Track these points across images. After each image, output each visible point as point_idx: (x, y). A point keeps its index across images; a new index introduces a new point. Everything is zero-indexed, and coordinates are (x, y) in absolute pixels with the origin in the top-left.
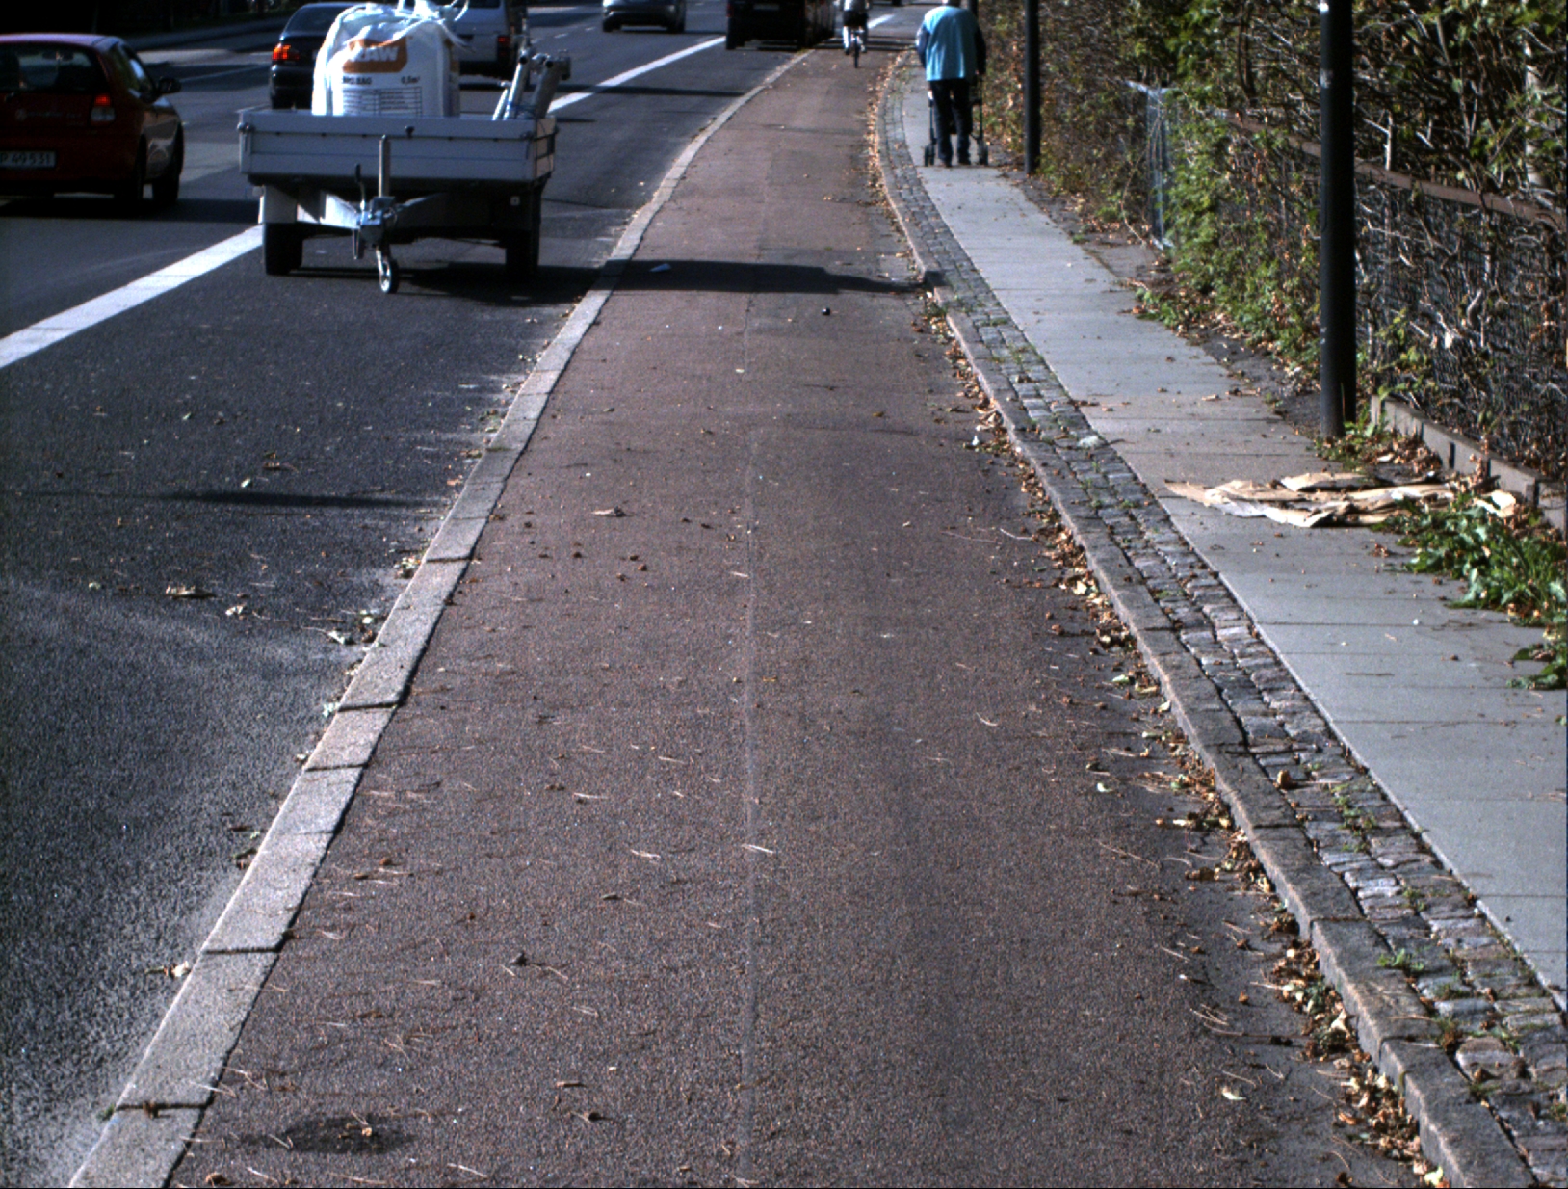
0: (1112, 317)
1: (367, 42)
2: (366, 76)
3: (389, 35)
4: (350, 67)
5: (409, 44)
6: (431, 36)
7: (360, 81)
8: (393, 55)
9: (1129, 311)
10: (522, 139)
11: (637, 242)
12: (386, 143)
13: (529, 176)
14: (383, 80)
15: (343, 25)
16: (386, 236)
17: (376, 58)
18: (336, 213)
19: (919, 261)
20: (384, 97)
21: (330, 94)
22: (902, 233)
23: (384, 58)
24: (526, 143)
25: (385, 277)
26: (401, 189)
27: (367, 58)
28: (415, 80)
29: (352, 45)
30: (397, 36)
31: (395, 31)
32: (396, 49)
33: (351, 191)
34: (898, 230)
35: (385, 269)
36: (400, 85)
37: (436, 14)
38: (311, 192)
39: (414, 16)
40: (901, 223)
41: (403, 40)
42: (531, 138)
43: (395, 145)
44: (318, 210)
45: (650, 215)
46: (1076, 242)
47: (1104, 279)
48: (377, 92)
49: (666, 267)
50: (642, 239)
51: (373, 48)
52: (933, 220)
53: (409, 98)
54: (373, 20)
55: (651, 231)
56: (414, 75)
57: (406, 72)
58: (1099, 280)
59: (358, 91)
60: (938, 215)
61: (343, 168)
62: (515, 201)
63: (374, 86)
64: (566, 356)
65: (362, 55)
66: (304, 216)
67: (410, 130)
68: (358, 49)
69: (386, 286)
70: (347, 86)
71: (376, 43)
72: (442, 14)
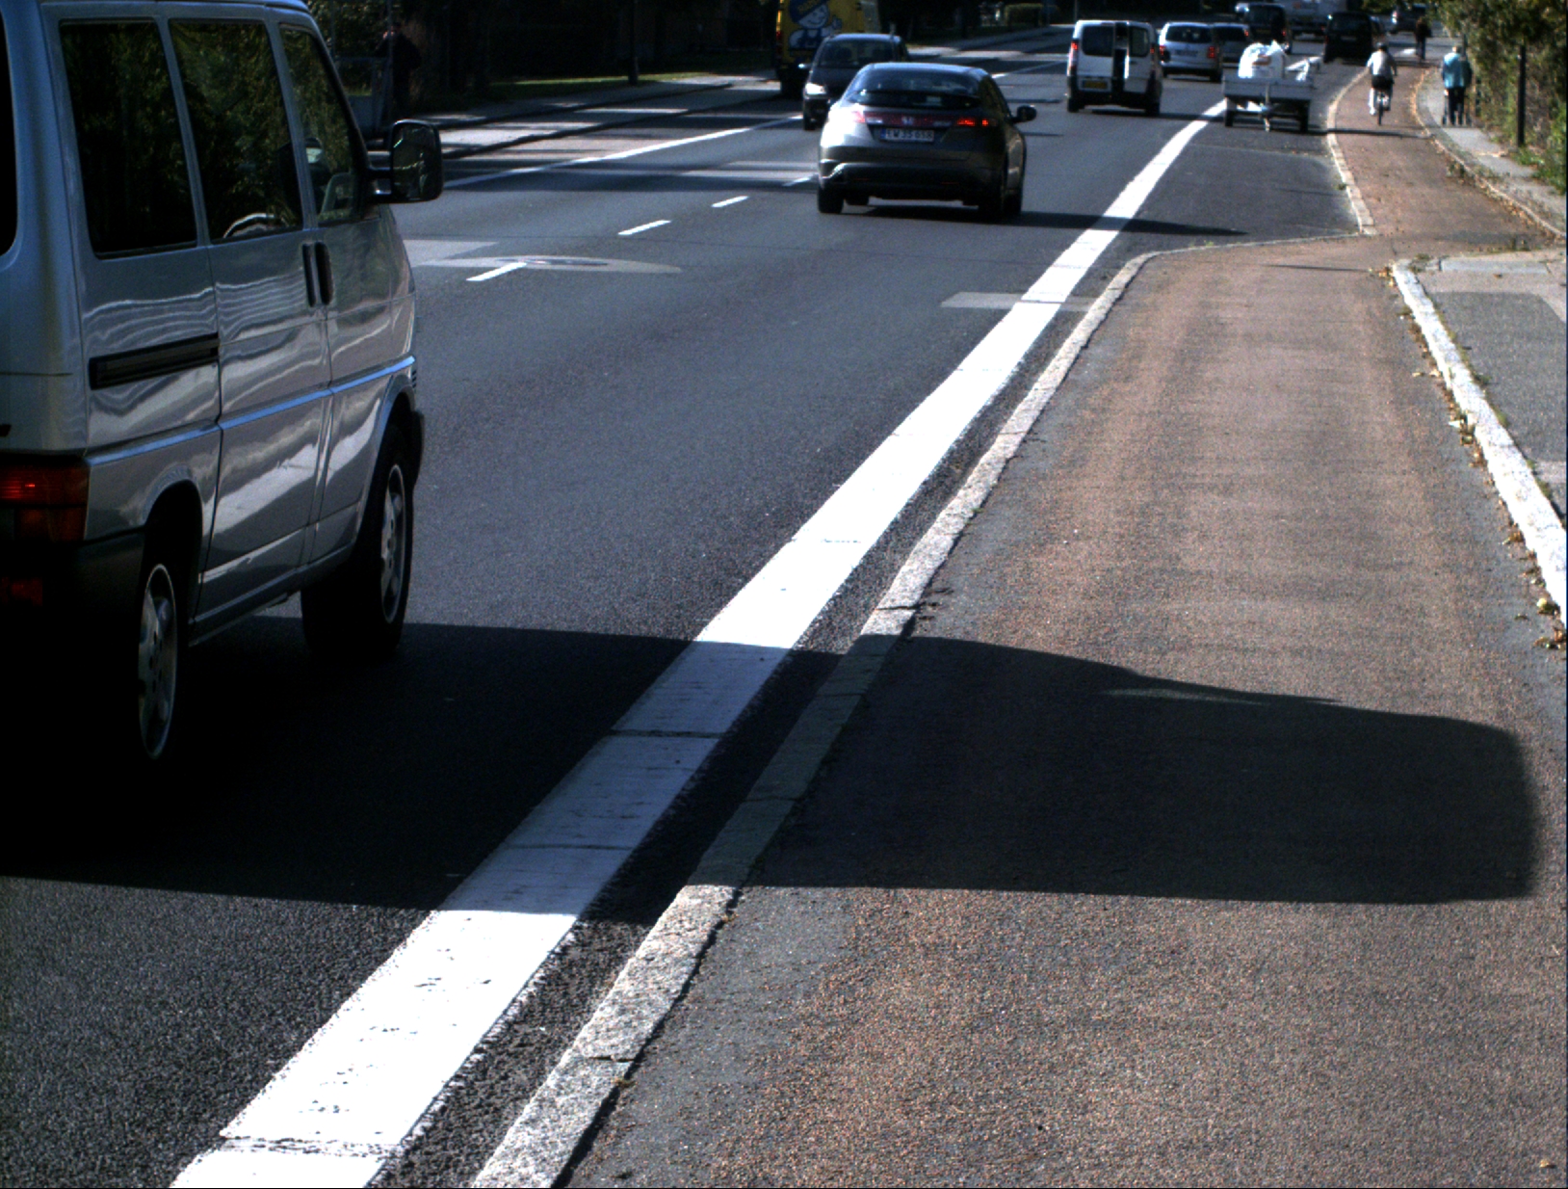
1: (1260, 56)
2: (1255, 66)
3: (1265, 54)
4: (1252, 63)
5: (1271, 56)
6: (1278, 54)
7: (1253, 67)
8: (1267, 60)
10: (1307, 86)
12: (1266, 87)
13: (1307, 99)
14: (1264, 68)
15: (1249, 50)
16: (1268, 115)
17: (1260, 60)
18: (1252, 107)
21: (1245, 70)
23: (1263, 60)
25: (1268, 127)
26: (1273, 101)
27: (1257, 61)
29: (1252, 57)
30: (1268, 54)
31: (1267, 52)
32: (1267, 58)
33: (1257, 101)
35: (1268, 123)
36: (1269, 70)
37: (1279, 47)
38: (1244, 101)
39: (1273, 48)
44: (1245, 105)
48: (1261, 71)
53: (1271, 73)
54: (1259, 49)
56: (1272, 67)
57: (1273, 64)
59: (1253, 71)
61: (1255, 93)
62: (1303, 106)
63: (1259, 69)
66: (1240, 108)
67: (1272, 83)
70: (1250, 68)
72: (1281, 47)
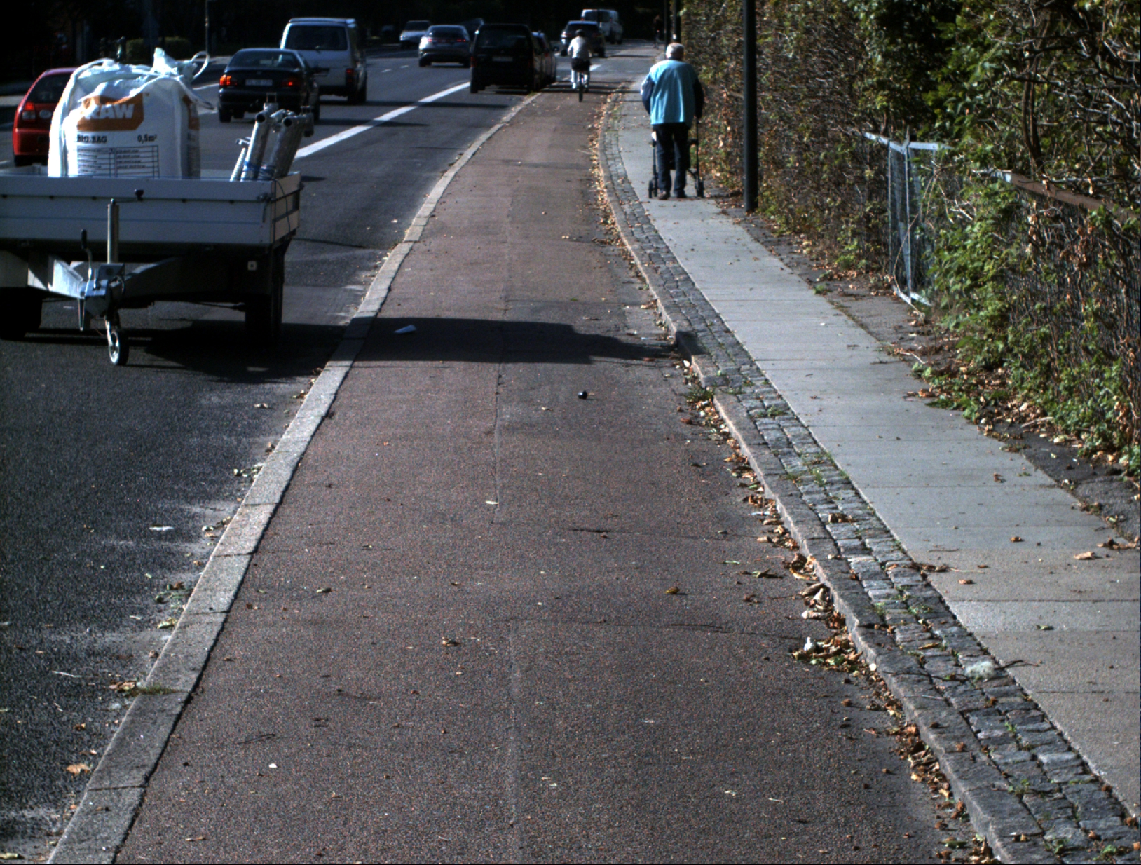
0: (898, 403)
1: (103, 99)
2: (101, 134)
3: (126, 93)
4: (84, 125)
5: (145, 101)
6: (169, 93)
7: (95, 140)
8: (129, 114)
9: (914, 395)
10: (259, 201)
11: (384, 294)
12: (114, 206)
13: (267, 240)
14: (119, 139)
15: (77, 81)
16: (114, 305)
17: (111, 115)
18: (63, 280)
19: (666, 317)
20: (121, 157)
21: (64, 153)
22: (643, 281)
23: (120, 115)
24: (263, 205)
25: (114, 348)
26: (133, 253)
27: (102, 116)
28: (151, 139)
29: (87, 103)
30: (133, 93)
31: (131, 88)
32: (131, 106)
34: (638, 275)
35: (114, 340)
36: (136, 143)
37: (174, 71)
38: (40, 257)
39: (152, 72)
40: (641, 269)
41: (139, 96)
42: (269, 199)
43: (124, 209)
44: (46, 277)
45: (400, 259)
46: (818, 292)
47: (867, 344)
48: (112, 150)
49: (411, 328)
50: (390, 289)
51: (108, 105)
52: (670, 264)
53: (145, 157)
54: (110, 77)
55: (399, 280)
56: (150, 134)
57: (143, 129)
58: (863, 345)
59: (94, 150)
60: (674, 260)
61: (71, 233)
62: (252, 266)
63: (109, 145)
64: (286, 474)
65: (97, 112)
66: (34, 281)
67: (140, 193)
68: (93, 106)
69: (115, 358)
70: (82, 144)
71: (112, 100)
72: (180, 70)
